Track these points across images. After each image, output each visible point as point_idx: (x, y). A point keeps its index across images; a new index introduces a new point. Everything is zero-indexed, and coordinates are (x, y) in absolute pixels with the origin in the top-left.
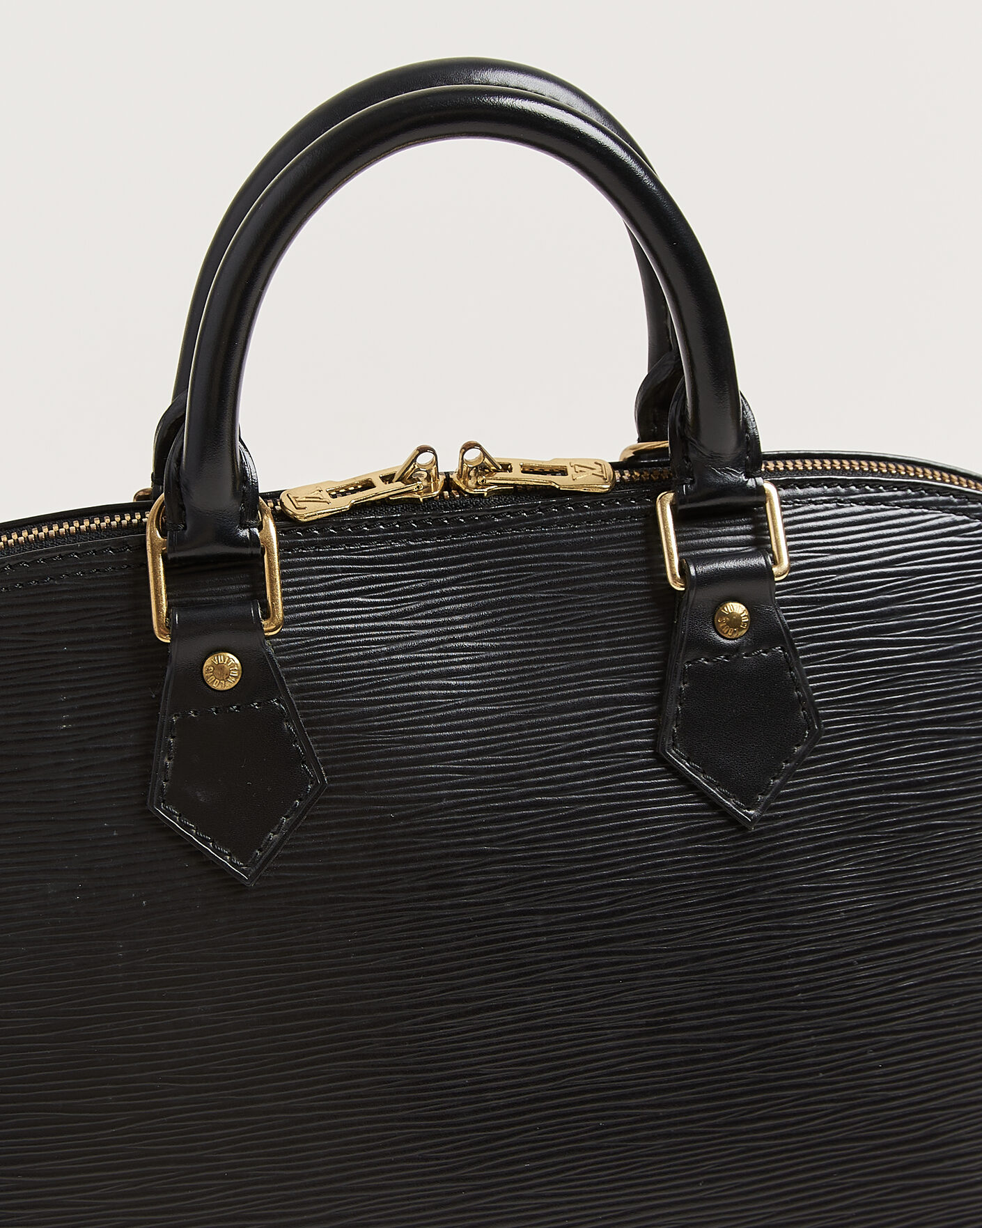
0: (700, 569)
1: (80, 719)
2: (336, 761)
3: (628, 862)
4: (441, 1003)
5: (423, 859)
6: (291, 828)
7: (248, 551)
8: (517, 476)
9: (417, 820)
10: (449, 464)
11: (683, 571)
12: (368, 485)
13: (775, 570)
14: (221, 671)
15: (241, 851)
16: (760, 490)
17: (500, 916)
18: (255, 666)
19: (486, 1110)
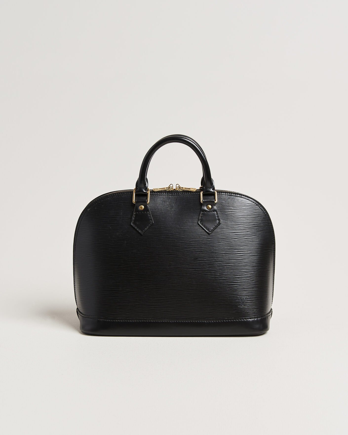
0: (205, 200)
1: (123, 213)
2: (155, 221)
3: (193, 237)
4: (166, 253)
5: (165, 234)
6: (149, 228)
7: (146, 193)
8: (184, 189)
9: (165, 229)
10: (174, 188)
11: (203, 201)
12: (164, 188)
13: (215, 202)
14: (141, 207)
15: (142, 230)
16: (214, 192)
17: (175, 242)
18: (146, 207)
19: (171, 268)
